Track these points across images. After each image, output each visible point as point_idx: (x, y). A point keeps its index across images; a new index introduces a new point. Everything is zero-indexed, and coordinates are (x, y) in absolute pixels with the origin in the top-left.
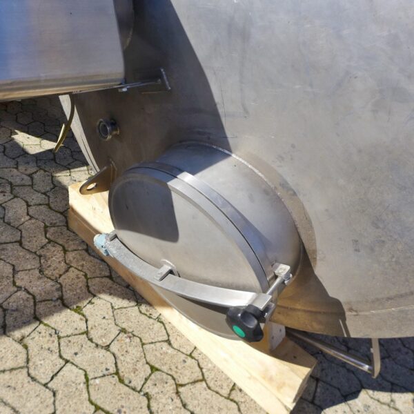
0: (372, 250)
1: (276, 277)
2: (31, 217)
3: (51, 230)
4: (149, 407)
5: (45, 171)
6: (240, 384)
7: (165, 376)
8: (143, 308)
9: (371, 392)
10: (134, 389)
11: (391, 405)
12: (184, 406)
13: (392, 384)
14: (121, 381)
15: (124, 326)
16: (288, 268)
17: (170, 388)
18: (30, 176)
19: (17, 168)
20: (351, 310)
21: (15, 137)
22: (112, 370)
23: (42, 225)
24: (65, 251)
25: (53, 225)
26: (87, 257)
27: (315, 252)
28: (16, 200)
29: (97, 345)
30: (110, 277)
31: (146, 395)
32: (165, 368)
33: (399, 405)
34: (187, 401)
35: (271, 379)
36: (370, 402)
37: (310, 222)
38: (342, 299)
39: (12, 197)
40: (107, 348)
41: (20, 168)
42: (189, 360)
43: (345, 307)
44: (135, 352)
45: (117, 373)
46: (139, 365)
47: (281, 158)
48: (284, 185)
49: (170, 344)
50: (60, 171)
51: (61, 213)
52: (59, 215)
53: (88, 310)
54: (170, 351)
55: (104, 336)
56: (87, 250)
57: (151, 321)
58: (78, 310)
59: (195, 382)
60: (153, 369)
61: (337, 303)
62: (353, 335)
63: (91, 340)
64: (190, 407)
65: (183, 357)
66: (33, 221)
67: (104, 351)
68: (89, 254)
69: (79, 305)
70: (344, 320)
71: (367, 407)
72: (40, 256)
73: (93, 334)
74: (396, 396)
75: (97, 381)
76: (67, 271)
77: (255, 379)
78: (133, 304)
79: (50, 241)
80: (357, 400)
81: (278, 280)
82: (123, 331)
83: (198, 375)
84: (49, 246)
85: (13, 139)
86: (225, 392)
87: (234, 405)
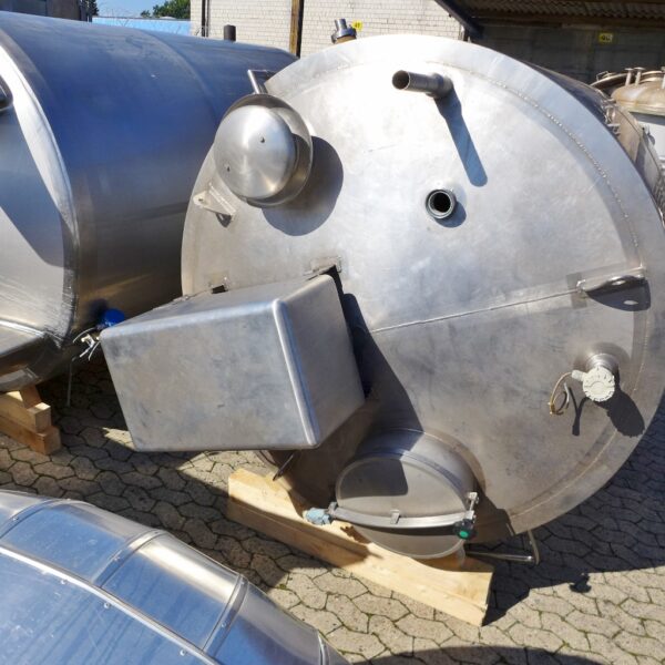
0: (517, 471)
1: (470, 502)
2: (187, 518)
3: (214, 525)
4: (380, 641)
5: (166, 468)
6: (439, 608)
7: (381, 618)
8: (335, 571)
9: (536, 590)
10: (362, 632)
11: (554, 594)
12: (405, 634)
13: (551, 580)
14: (350, 629)
15: (328, 589)
16: (476, 494)
17: (388, 625)
18: (155, 475)
19: (136, 470)
20: (513, 514)
21: (108, 435)
22: (339, 624)
23: (202, 523)
24: (239, 541)
25: (212, 520)
26: (262, 542)
27: (484, 481)
28: (159, 504)
29: (316, 610)
30: (292, 554)
31: (374, 634)
32: (377, 612)
33: (560, 593)
34: (406, 630)
35: (465, 592)
36: (539, 597)
37: (479, 464)
38: (505, 508)
39: (154, 502)
40: (325, 609)
41: (139, 469)
42: (392, 601)
43: (509, 513)
44: (348, 607)
45: (343, 625)
46: (357, 615)
47: (456, 430)
48: (460, 445)
49: (371, 594)
50: (181, 464)
51: (212, 507)
52: (210, 509)
53: (290, 585)
54: (374, 599)
55: (317, 601)
56: (257, 536)
57: (347, 581)
58: (283, 587)
59: (405, 616)
60: (369, 615)
61: (503, 513)
62: (517, 533)
63: (308, 607)
64: (410, 633)
65: (387, 601)
66: (191, 521)
67: (323, 612)
68: (262, 539)
69: (281, 582)
70: (509, 523)
71: (537, 601)
72: (220, 551)
73: (307, 601)
74: (556, 588)
75: (332, 634)
76: (252, 558)
77: (453, 596)
78: (325, 570)
79: (219, 536)
80: (528, 598)
81: (472, 503)
82: (329, 594)
83: (404, 611)
84: (222, 540)
85: (108, 439)
86: (431, 616)
87: (441, 624)
